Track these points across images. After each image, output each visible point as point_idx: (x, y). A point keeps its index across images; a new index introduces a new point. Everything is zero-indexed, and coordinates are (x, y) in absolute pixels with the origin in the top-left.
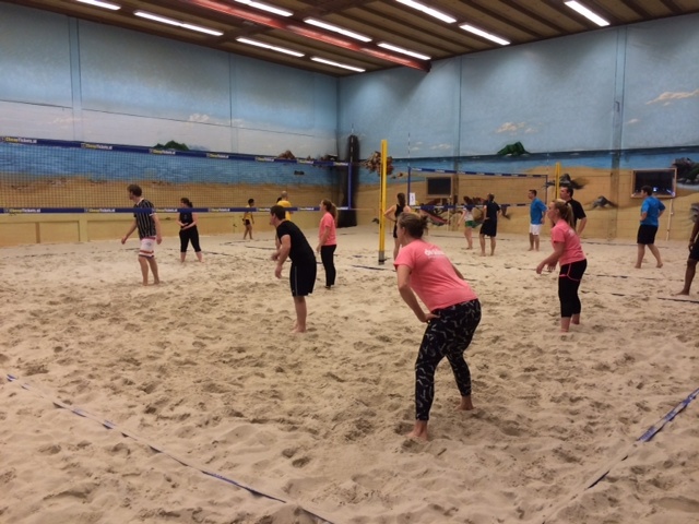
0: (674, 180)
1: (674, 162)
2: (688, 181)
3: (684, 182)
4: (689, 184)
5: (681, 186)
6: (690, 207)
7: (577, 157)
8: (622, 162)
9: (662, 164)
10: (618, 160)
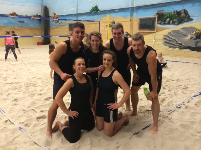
0: (156, 22)
1: (157, 13)
2: (163, 23)
3: (160, 24)
4: (163, 24)
5: (159, 26)
6: (163, 37)
7: (117, 12)
8: (135, 14)
9: (151, 14)
10: (133, 13)
